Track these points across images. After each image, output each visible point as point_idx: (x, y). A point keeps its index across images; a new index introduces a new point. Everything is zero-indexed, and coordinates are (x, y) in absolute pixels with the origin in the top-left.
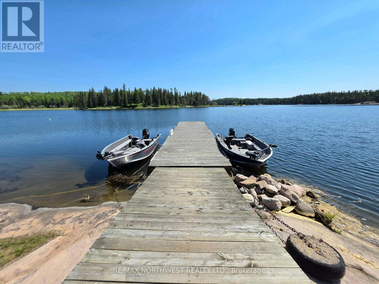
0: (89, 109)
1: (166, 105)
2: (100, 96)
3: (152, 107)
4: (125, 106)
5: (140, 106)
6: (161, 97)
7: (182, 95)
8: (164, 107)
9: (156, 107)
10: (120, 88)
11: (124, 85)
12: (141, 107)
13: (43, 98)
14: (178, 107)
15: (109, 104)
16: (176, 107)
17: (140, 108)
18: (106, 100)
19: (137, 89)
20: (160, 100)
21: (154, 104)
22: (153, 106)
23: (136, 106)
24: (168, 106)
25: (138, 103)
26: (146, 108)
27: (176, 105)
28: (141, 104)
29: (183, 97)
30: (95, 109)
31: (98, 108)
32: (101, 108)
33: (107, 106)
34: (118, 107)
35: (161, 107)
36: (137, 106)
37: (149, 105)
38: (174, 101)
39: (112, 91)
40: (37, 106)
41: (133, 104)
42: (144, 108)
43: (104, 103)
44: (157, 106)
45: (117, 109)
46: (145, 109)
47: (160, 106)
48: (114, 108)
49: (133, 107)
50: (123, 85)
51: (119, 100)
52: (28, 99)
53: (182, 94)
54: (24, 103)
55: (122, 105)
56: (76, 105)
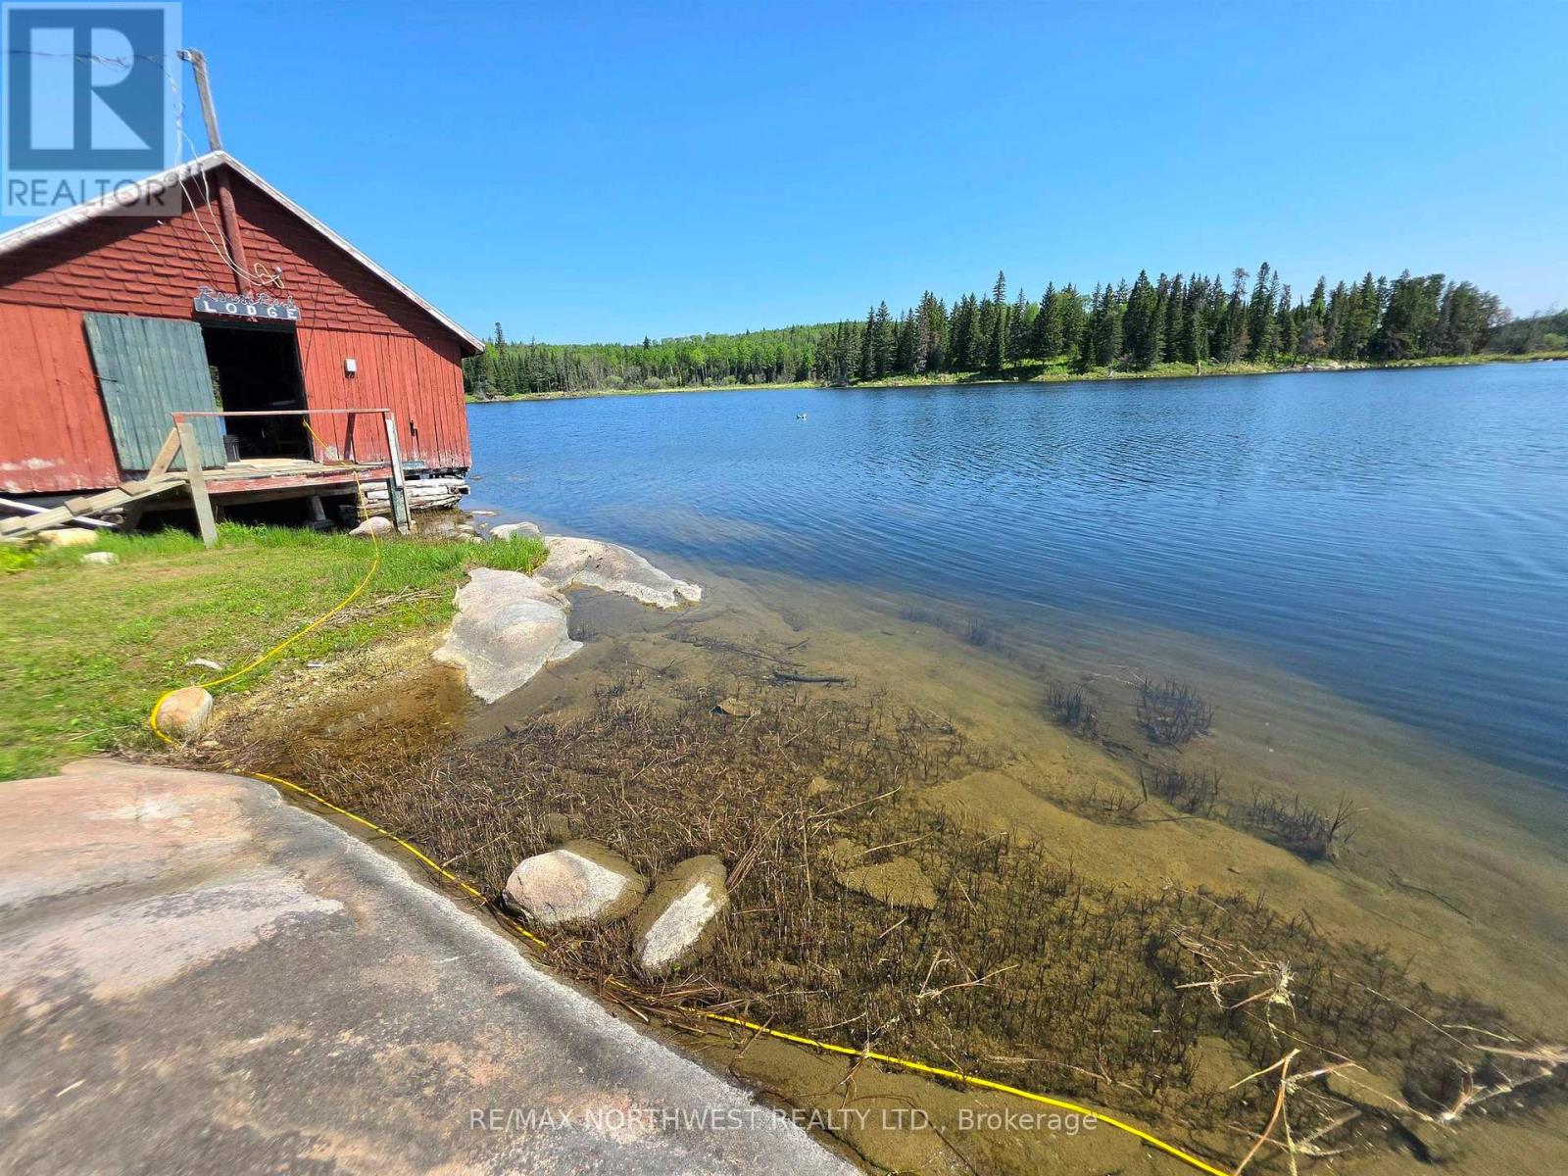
0: (861, 384)
1: (1193, 362)
2: (906, 335)
3: (1114, 374)
4: (993, 371)
5: (1056, 370)
6: (1170, 317)
7: (1294, 304)
8: (1179, 368)
9: (1137, 370)
10: (983, 293)
11: (1002, 277)
12: (1064, 375)
13: (735, 350)
14: (1262, 367)
15: (933, 365)
16: (1247, 367)
17: (1054, 378)
18: (923, 349)
19: (1058, 289)
20: (1162, 336)
21: (1129, 358)
22: (1120, 369)
23: (1039, 370)
24: (1204, 367)
25: (1052, 356)
26: (1084, 377)
27: (1250, 357)
28: (1062, 359)
29: (1301, 313)
30: (880, 384)
31: (890, 382)
32: (903, 381)
33: (923, 373)
34: (964, 376)
35: (1161, 369)
36: (1045, 367)
37: (1102, 361)
38: (1245, 339)
39: (949, 310)
40: (717, 378)
41: (1026, 362)
42: (1074, 377)
43: (915, 361)
44: (1144, 367)
45: (961, 386)
46: (1082, 381)
47: (1159, 366)
48: (949, 379)
49: (1026, 374)
50: (997, 278)
51: (972, 346)
52: (699, 357)
53: (1301, 298)
54: (691, 371)
55: (982, 369)
56: (822, 370)
